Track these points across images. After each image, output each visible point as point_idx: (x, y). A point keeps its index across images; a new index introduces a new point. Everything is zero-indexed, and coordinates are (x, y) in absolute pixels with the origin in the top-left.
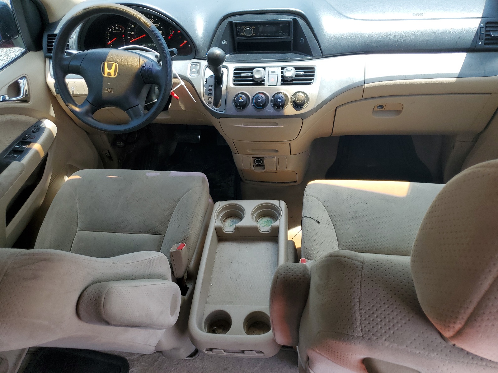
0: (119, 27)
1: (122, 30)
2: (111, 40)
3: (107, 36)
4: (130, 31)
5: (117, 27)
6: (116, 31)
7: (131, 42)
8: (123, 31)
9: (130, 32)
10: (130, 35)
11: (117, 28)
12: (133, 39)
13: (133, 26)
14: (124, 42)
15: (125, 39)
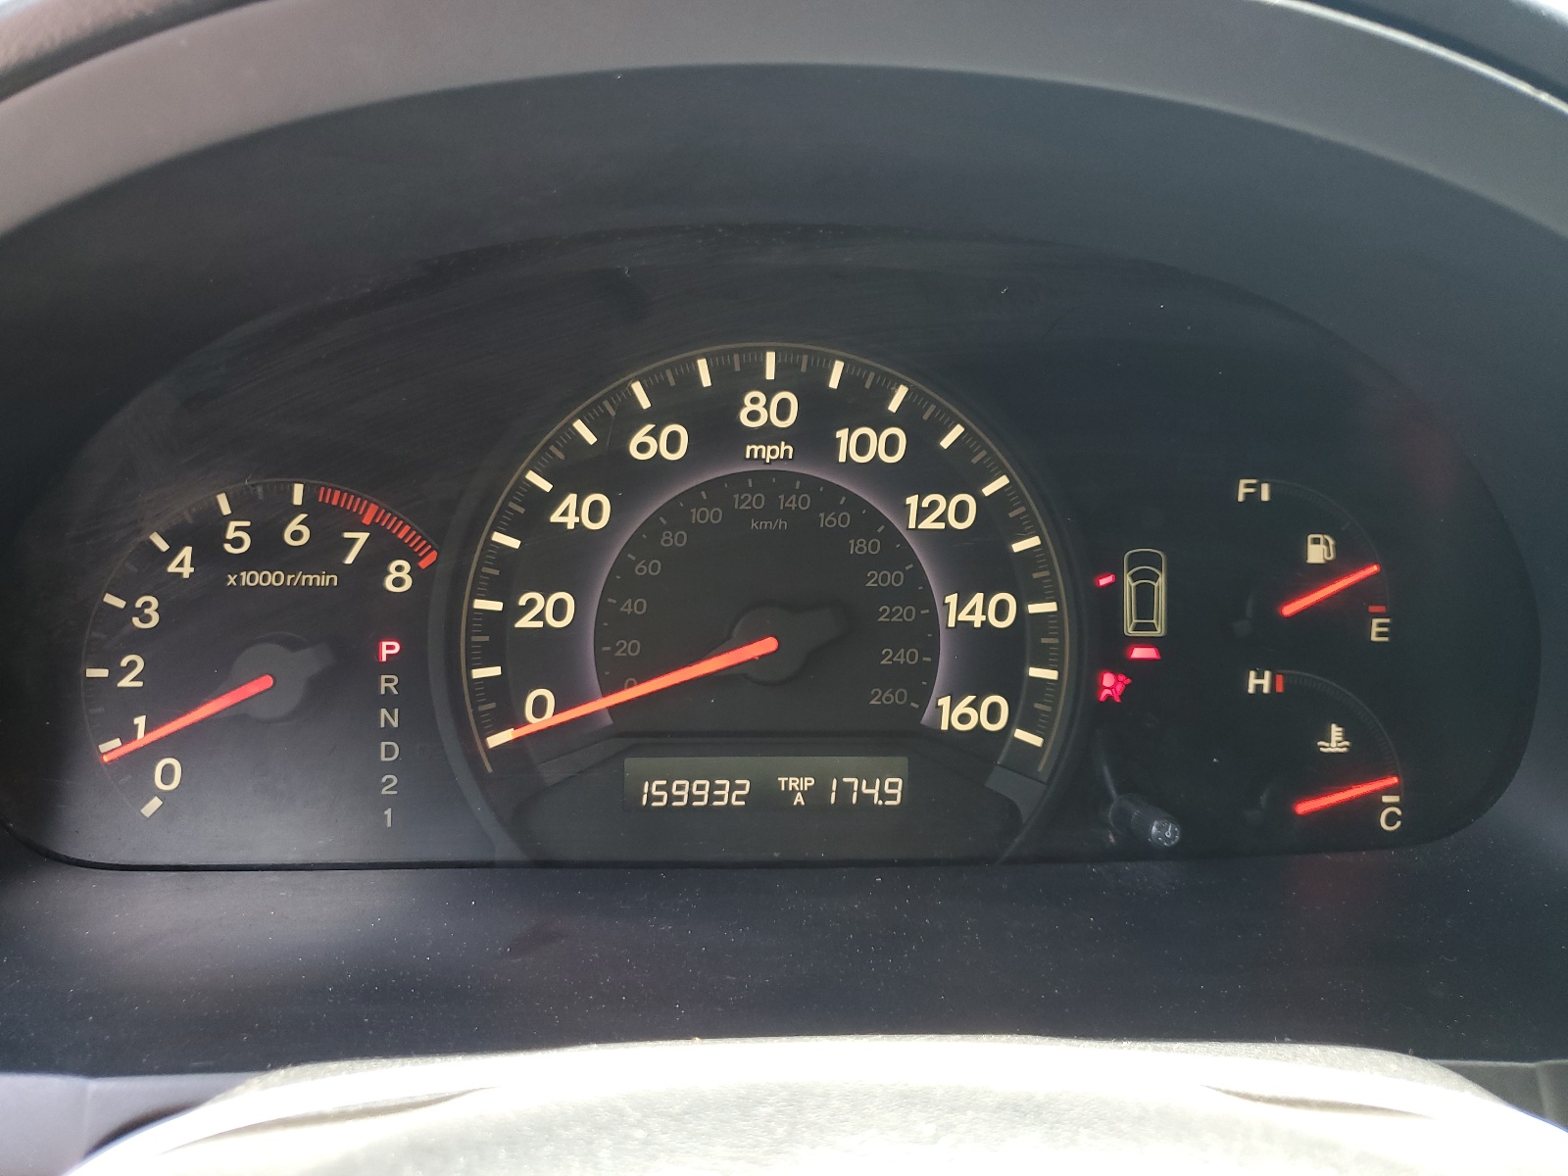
0: (328, 527)
1: (375, 560)
2: (158, 700)
3: (119, 637)
4: (508, 576)
5: (293, 526)
6: (272, 579)
7: (506, 736)
8: (398, 576)
9: (508, 596)
10: (498, 640)
11: (296, 531)
12: (539, 707)
13: (569, 513)
14: (389, 733)
15: (409, 701)
